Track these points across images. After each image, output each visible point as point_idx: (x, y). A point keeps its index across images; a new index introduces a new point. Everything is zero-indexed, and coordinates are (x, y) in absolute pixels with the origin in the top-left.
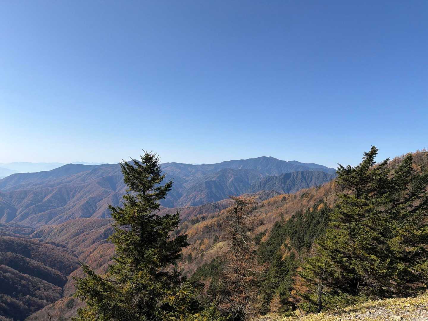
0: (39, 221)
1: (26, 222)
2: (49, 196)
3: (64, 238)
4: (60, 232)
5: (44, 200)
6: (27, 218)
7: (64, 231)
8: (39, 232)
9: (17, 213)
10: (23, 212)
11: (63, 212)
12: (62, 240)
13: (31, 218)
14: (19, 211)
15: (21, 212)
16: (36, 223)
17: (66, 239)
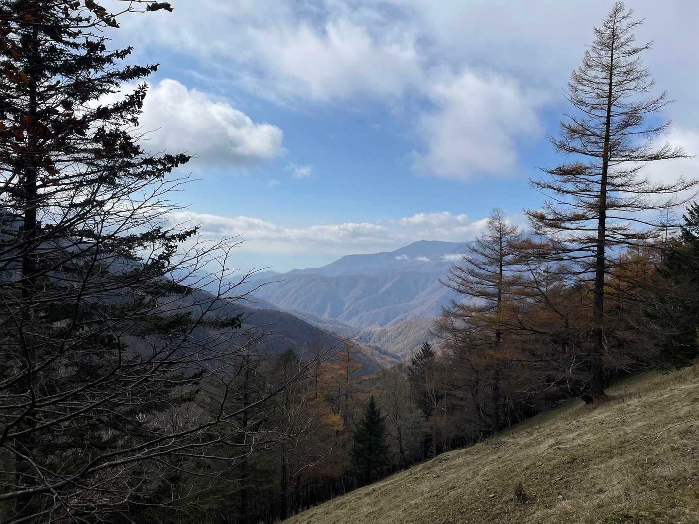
0: (371, 323)
1: (353, 323)
2: (387, 286)
3: (400, 346)
4: (395, 337)
5: (381, 291)
6: (356, 316)
7: (402, 336)
8: (365, 335)
9: (344, 309)
10: (351, 307)
11: (406, 312)
12: (397, 350)
13: (361, 317)
14: (346, 305)
15: (348, 307)
16: (368, 326)
17: (403, 349)
